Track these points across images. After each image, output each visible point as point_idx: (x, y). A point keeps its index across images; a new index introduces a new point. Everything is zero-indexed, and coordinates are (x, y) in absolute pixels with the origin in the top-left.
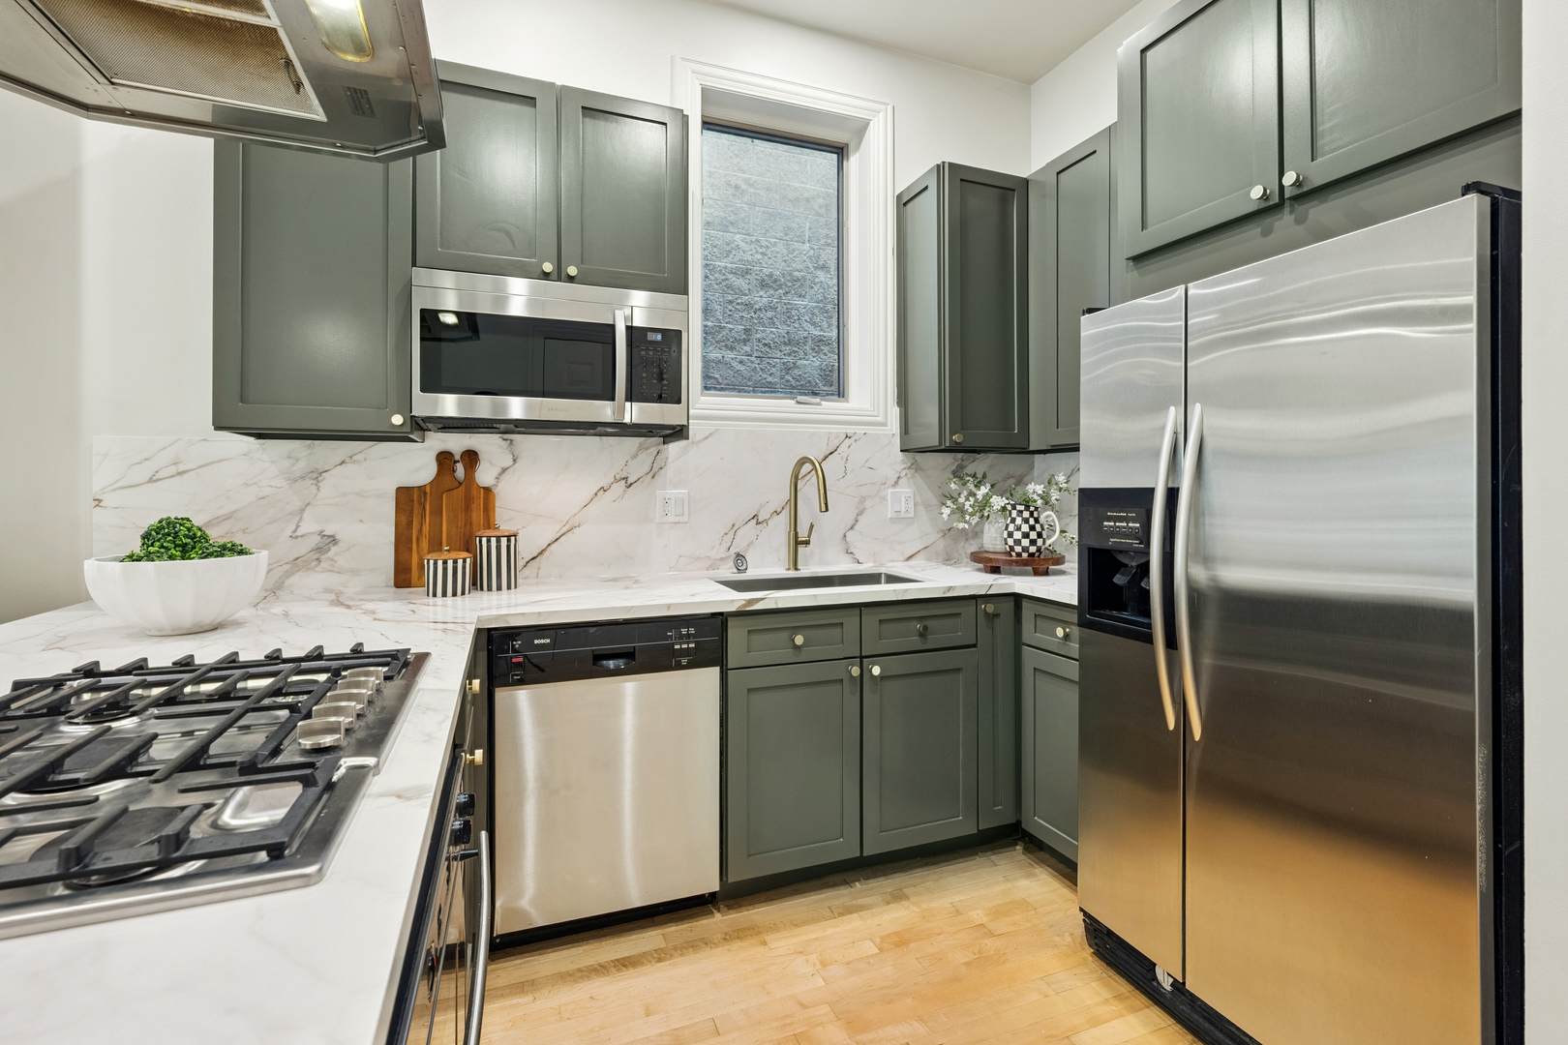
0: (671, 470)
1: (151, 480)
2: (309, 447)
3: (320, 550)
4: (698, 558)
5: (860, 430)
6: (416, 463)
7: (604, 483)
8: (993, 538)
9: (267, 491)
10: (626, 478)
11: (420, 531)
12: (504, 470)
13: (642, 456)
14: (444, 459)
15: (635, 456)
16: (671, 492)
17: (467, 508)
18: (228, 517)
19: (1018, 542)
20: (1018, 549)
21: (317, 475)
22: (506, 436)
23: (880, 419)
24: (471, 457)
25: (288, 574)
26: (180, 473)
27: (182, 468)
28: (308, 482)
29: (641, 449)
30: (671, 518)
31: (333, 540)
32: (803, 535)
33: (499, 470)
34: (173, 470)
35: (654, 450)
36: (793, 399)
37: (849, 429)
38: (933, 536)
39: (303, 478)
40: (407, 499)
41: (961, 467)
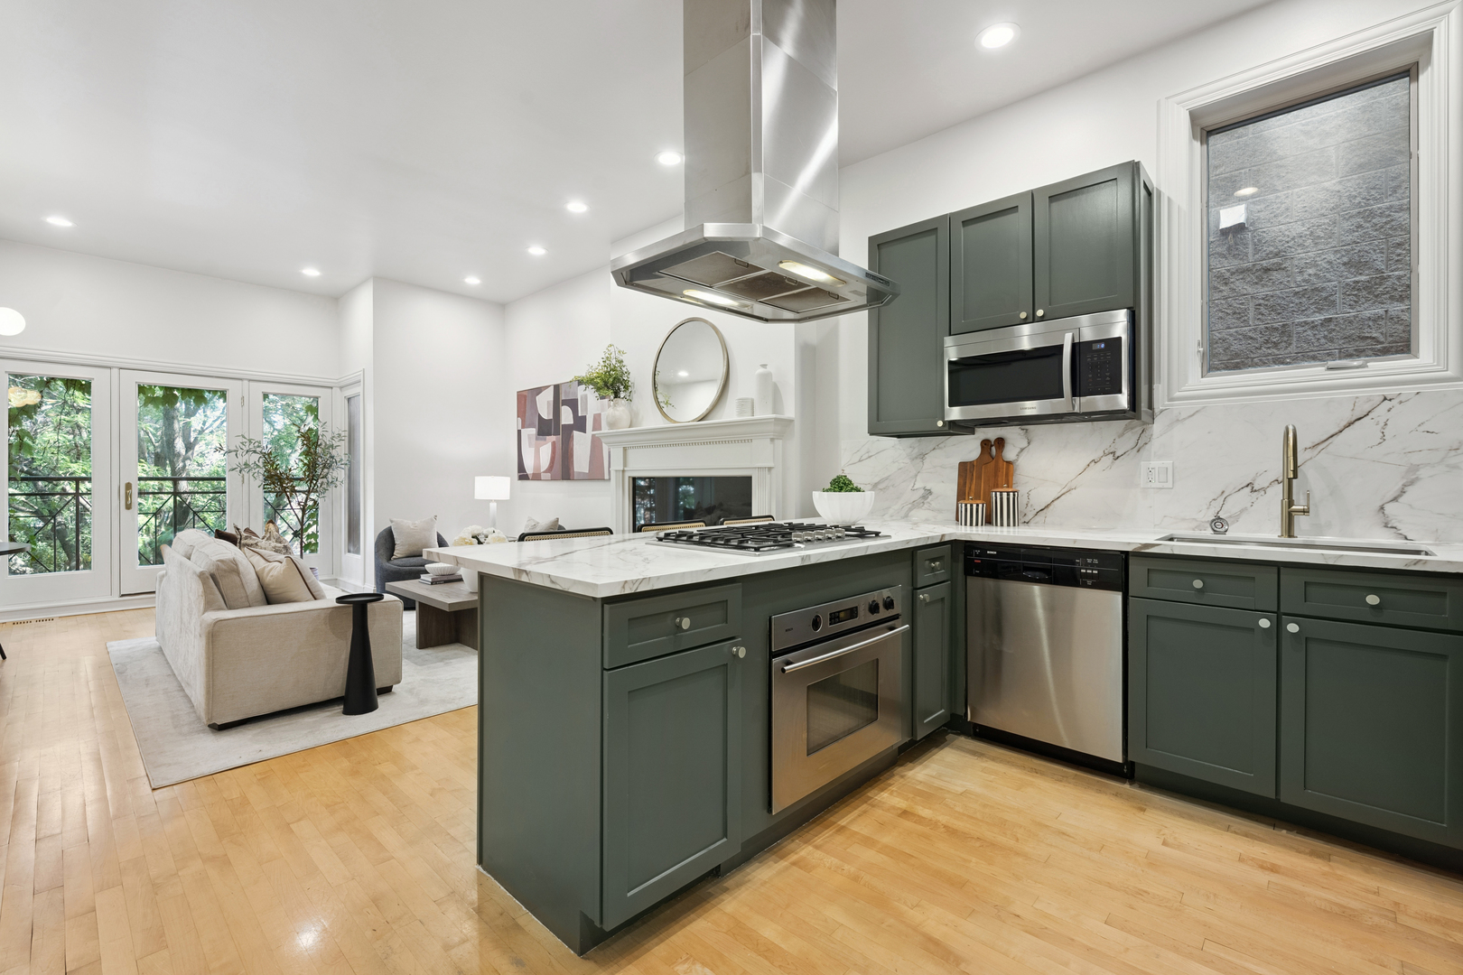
0: (1155, 445)
1: (860, 461)
2: (919, 441)
3: (924, 497)
4: (1184, 520)
5: (1408, 390)
6: (968, 448)
7: (1095, 456)
9: (902, 465)
10: (1114, 453)
11: (970, 488)
12: (1022, 450)
13: (1128, 435)
14: (986, 444)
15: (1121, 435)
16: (1155, 463)
17: (996, 475)
18: (887, 479)
21: (922, 456)
22: (1023, 427)
24: (1000, 442)
25: (910, 510)
26: (869, 457)
27: (870, 454)
28: (919, 460)
29: (1126, 429)
30: (1155, 484)
31: (930, 492)
33: (1019, 450)
34: (867, 455)
35: (1140, 429)
36: (1323, 366)
37: (1389, 391)
39: (916, 458)
40: (964, 467)
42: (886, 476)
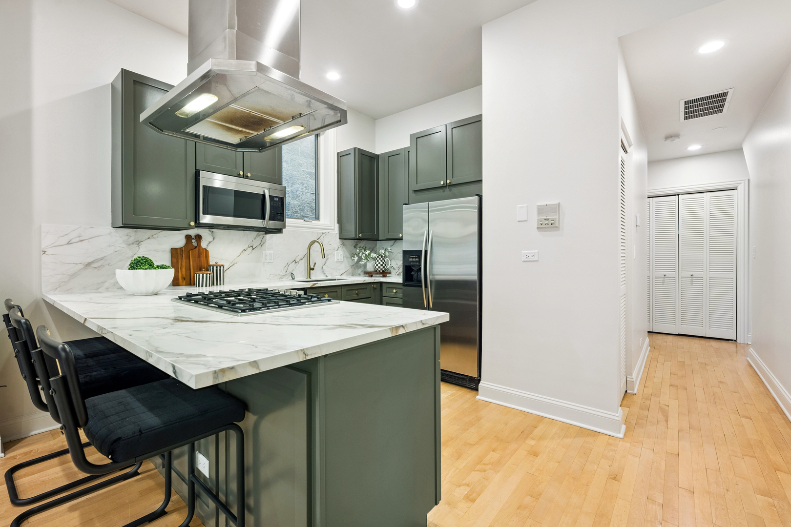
0: (267, 243)
1: (68, 243)
2: (135, 232)
4: (276, 275)
5: (327, 231)
6: (178, 239)
7: (245, 248)
8: (370, 267)
9: (118, 249)
10: (252, 246)
11: (182, 264)
12: (210, 242)
13: (258, 238)
14: (188, 237)
15: (255, 239)
16: (268, 252)
17: (199, 257)
18: (102, 259)
19: (379, 267)
20: (379, 269)
21: (139, 243)
22: (211, 230)
23: (333, 228)
24: (199, 237)
26: (81, 241)
27: (82, 239)
28: (135, 246)
29: (258, 235)
30: (268, 261)
32: (312, 267)
33: (208, 242)
34: (78, 239)
35: (261, 236)
36: (303, 219)
37: (324, 231)
38: (349, 267)
39: (133, 244)
40: (175, 252)
41: (356, 245)
42: (101, 256)
